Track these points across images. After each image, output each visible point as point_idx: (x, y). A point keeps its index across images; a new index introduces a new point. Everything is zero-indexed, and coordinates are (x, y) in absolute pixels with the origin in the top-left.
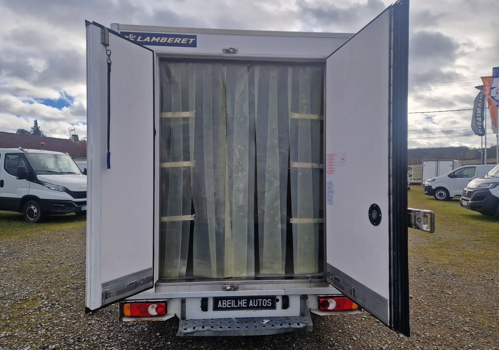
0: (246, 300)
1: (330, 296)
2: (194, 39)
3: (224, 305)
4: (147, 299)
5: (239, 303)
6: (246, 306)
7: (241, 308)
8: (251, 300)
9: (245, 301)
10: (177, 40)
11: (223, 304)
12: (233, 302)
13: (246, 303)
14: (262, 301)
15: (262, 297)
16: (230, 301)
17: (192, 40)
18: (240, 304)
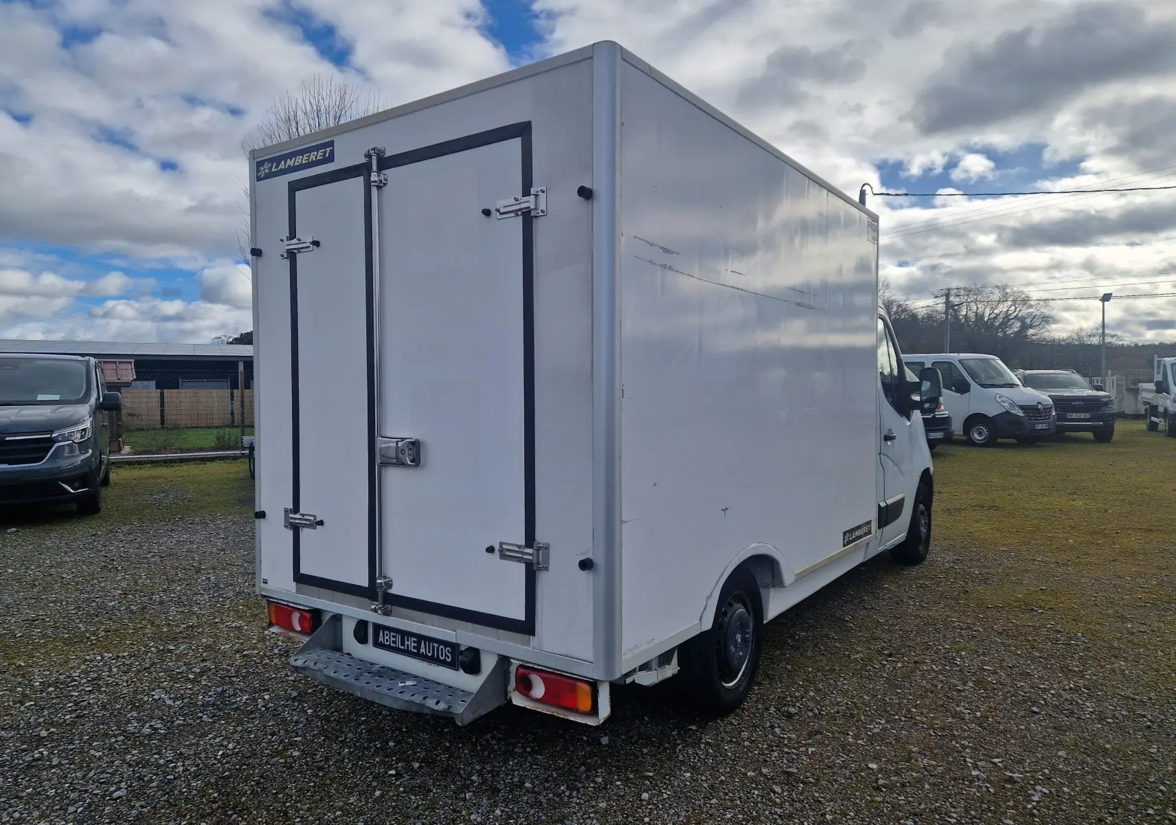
0: (416, 640)
1: (530, 665)
2: (331, 148)
3: (387, 641)
4: (278, 599)
5: (406, 643)
6: (416, 651)
7: (407, 653)
8: (423, 642)
9: (414, 642)
10: (313, 156)
11: (386, 638)
12: (399, 637)
13: (416, 645)
14: (438, 648)
15: (440, 642)
16: (395, 634)
17: (328, 150)
18: (408, 645)
